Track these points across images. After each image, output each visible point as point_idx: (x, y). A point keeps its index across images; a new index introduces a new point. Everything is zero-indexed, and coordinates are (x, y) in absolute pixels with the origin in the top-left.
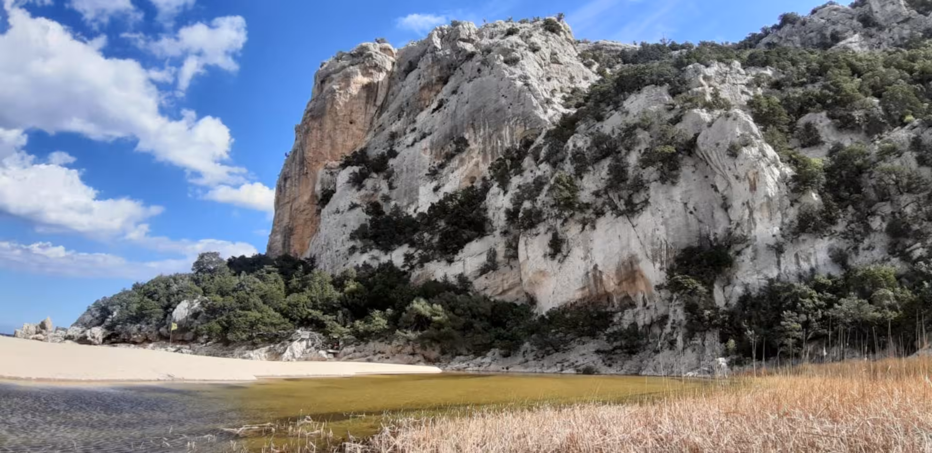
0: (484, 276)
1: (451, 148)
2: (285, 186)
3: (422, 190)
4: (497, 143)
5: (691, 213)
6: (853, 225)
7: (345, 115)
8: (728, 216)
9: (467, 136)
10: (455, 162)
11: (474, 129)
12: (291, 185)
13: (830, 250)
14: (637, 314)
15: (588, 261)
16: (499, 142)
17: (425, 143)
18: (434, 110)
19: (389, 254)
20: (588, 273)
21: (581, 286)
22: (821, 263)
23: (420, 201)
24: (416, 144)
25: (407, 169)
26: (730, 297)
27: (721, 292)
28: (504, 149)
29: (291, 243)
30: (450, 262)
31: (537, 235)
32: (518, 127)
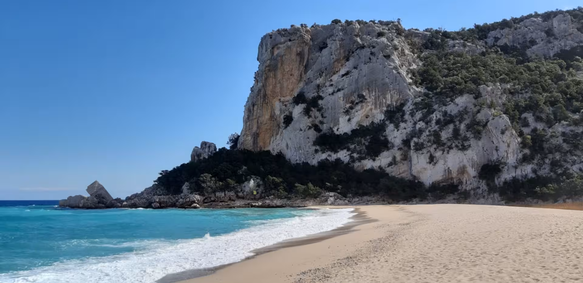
0: (390, 167)
1: (355, 98)
2: (253, 109)
3: (341, 120)
4: (383, 101)
5: (485, 151)
6: (540, 161)
7: (288, 71)
8: (498, 153)
9: (364, 94)
10: (358, 107)
11: (369, 91)
12: (258, 109)
13: (532, 168)
14: (467, 186)
15: (445, 165)
16: (384, 100)
17: (340, 94)
18: (343, 76)
19: (336, 154)
20: (445, 170)
21: (442, 175)
22: (528, 172)
23: (340, 125)
24: (335, 94)
25: (331, 107)
26: (500, 182)
27: (497, 180)
28: (387, 104)
29: (258, 142)
30: (374, 160)
31: (422, 154)
32: (395, 95)
